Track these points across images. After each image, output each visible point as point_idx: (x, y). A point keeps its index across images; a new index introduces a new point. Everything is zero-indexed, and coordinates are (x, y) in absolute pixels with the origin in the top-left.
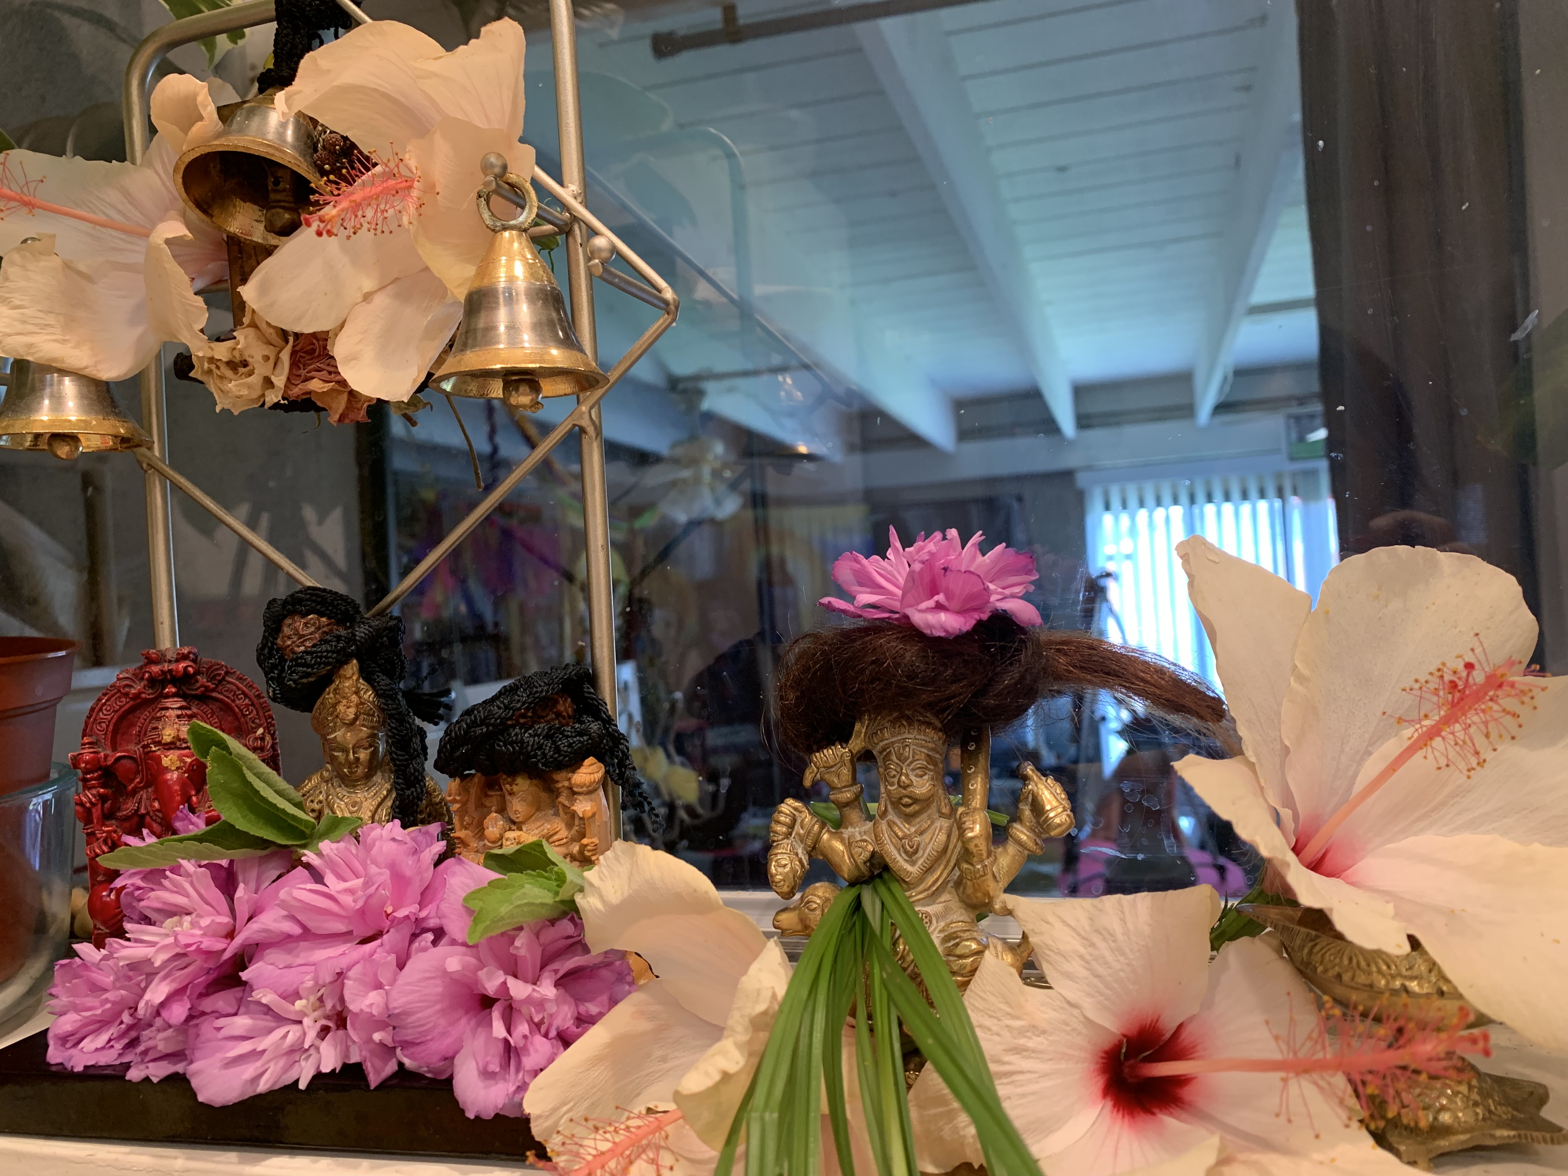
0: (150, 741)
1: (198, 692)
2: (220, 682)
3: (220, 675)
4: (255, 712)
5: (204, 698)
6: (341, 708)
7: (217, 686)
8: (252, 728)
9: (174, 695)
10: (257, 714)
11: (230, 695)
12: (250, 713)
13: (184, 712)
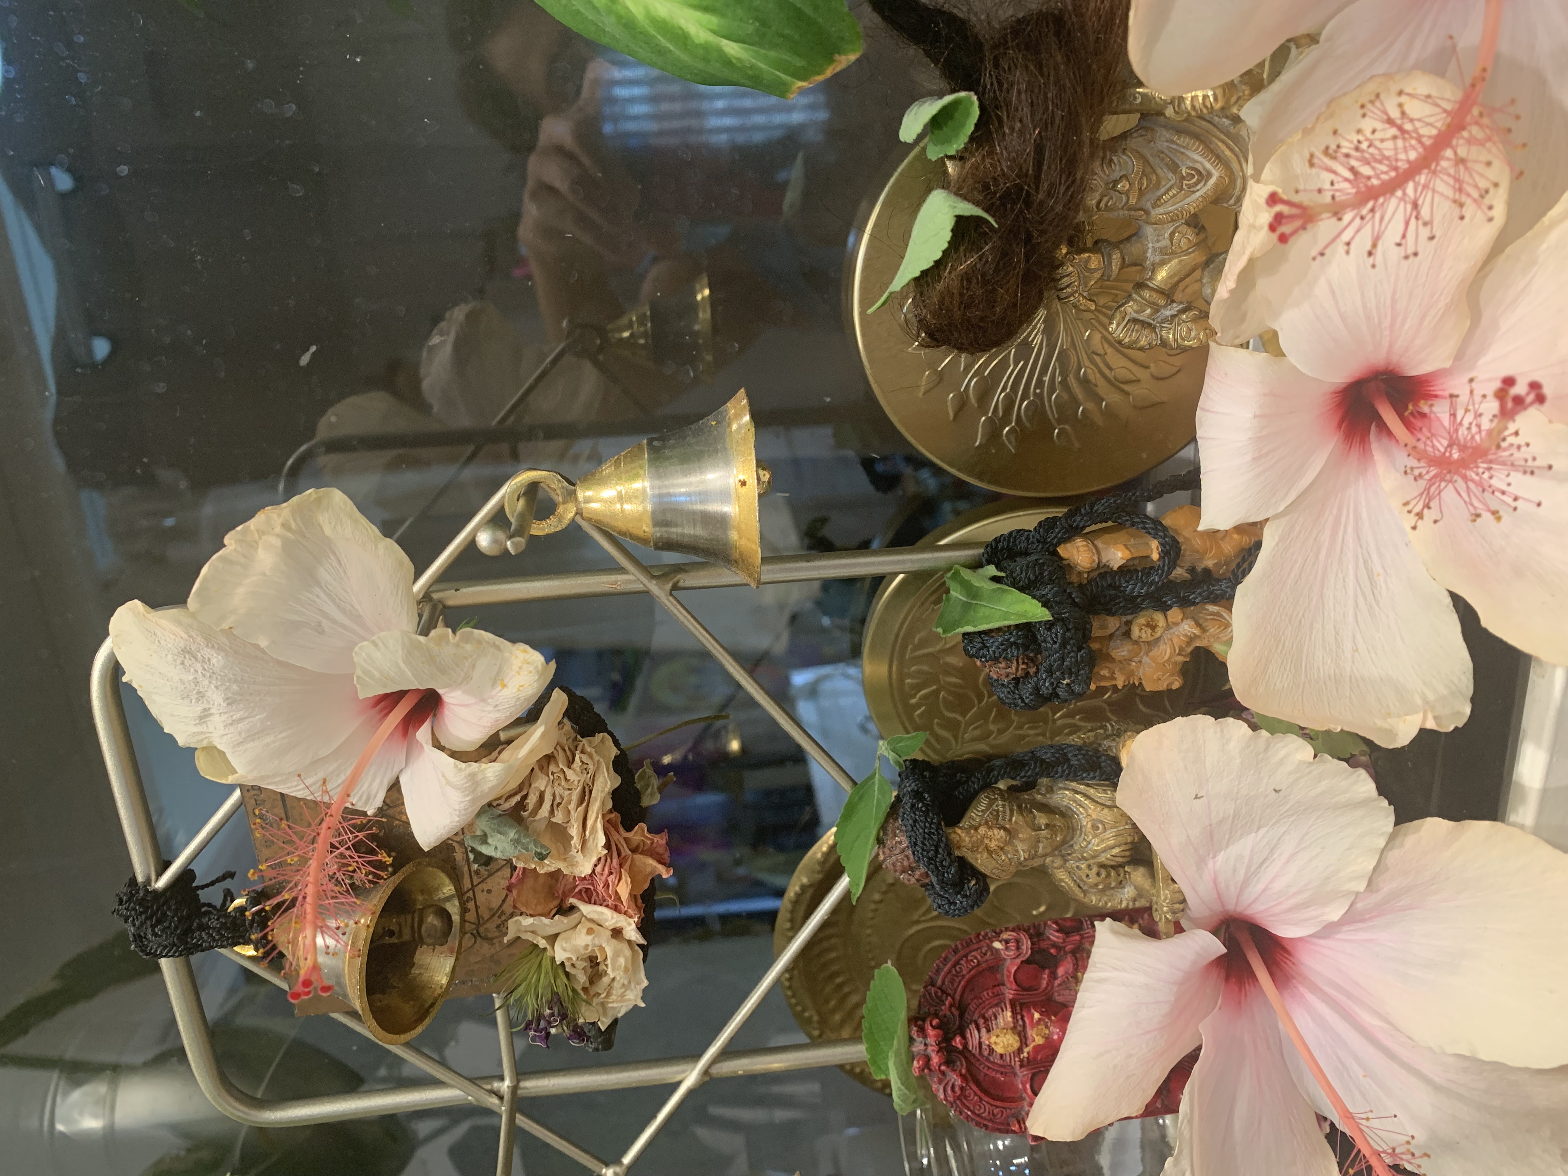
0: (1016, 1059)
1: (957, 1014)
2: (943, 992)
3: (936, 993)
4: (973, 953)
5: (963, 1009)
6: (993, 845)
7: (948, 995)
8: (992, 954)
9: (964, 1037)
10: (976, 950)
11: (957, 980)
12: (976, 958)
13: (982, 1025)
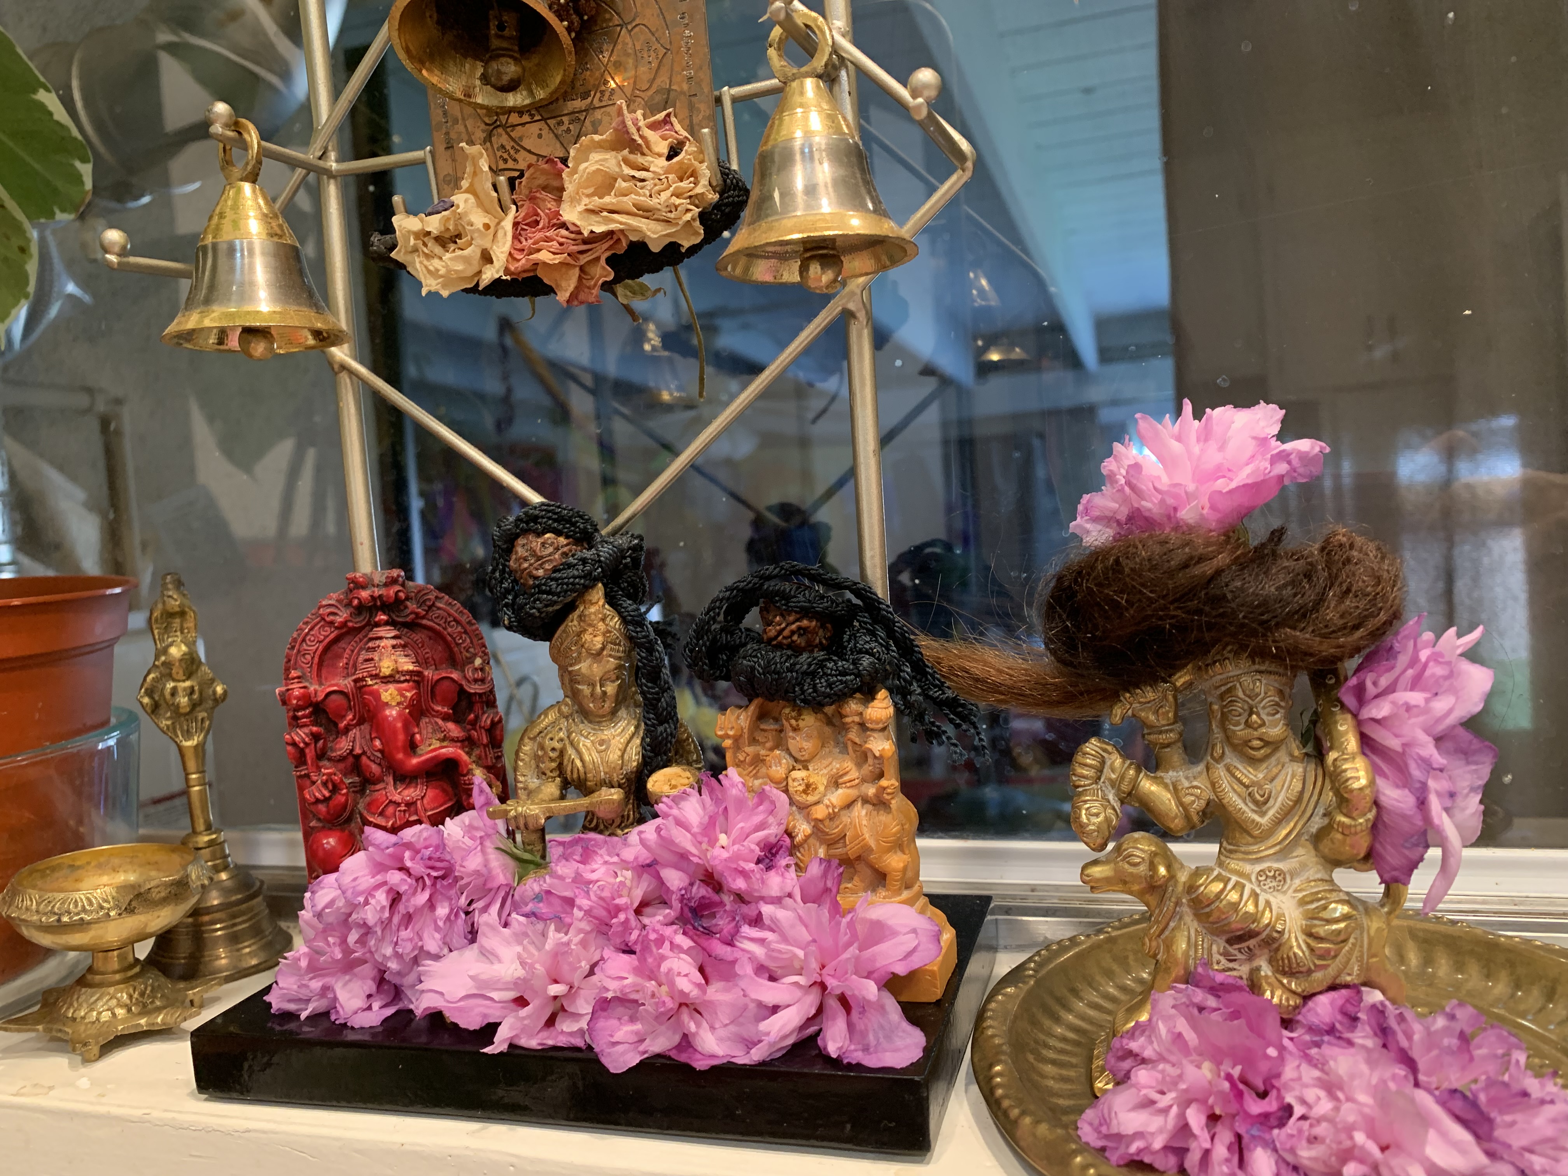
0: (364, 674)
1: (409, 619)
2: (430, 607)
3: (429, 599)
4: (468, 640)
5: (413, 626)
6: (587, 637)
7: (427, 611)
8: (468, 659)
9: (387, 623)
10: (472, 642)
11: (441, 622)
12: (464, 641)
13: (398, 641)
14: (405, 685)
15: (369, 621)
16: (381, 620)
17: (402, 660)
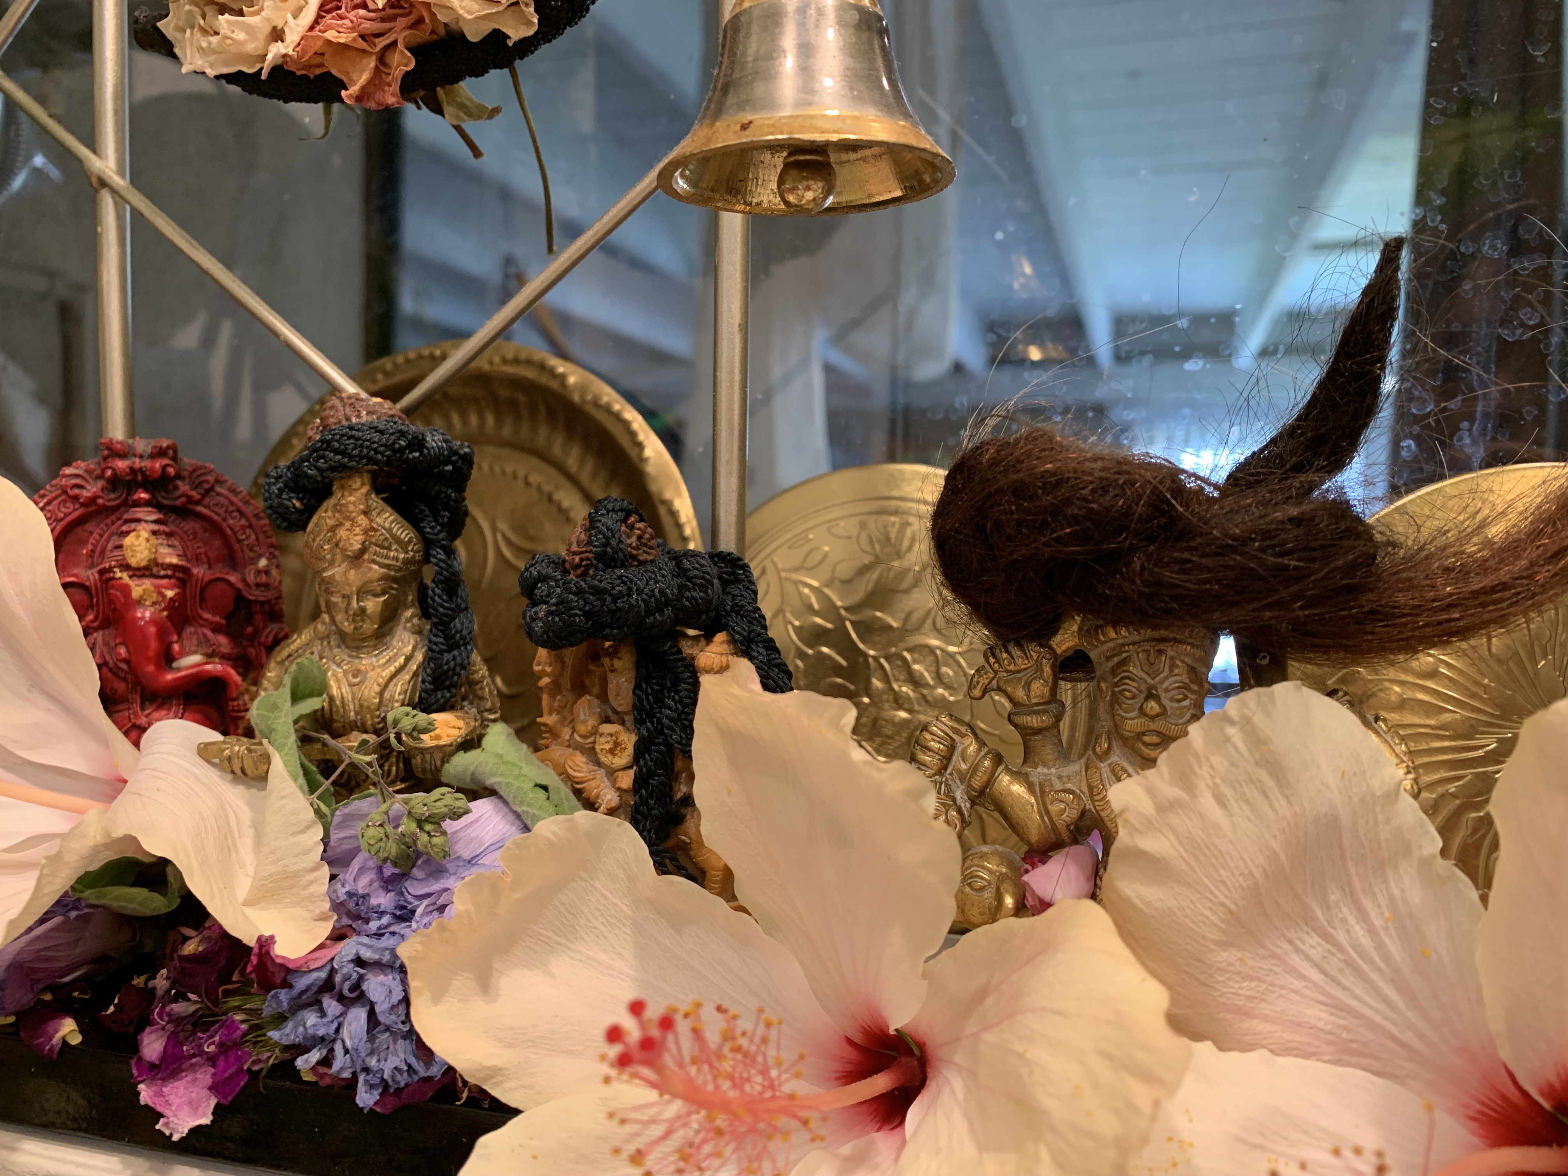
0: (113, 563)
1: (178, 503)
2: (207, 491)
3: (207, 482)
4: (253, 537)
5: (183, 512)
6: (342, 533)
7: (204, 496)
8: (251, 558)
9: (147, 503)
10: (257, 539)
11: (221, 511)
12: (247, 538)
13: (162, 528)
14: (165, 581)
15: (126, 500)
16: (140, 499)
17: (164, 550)
